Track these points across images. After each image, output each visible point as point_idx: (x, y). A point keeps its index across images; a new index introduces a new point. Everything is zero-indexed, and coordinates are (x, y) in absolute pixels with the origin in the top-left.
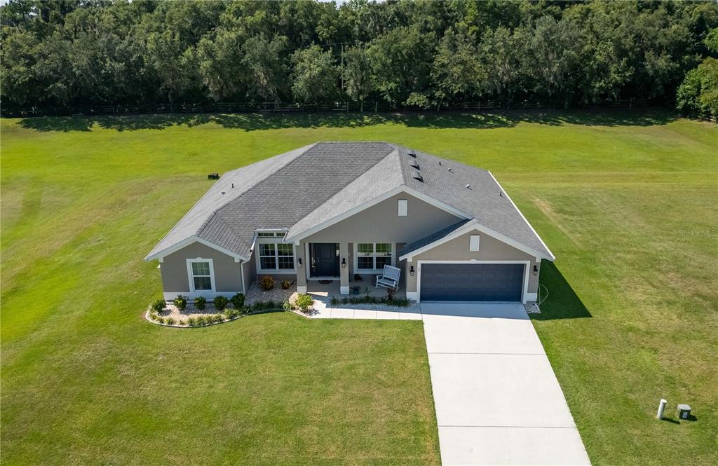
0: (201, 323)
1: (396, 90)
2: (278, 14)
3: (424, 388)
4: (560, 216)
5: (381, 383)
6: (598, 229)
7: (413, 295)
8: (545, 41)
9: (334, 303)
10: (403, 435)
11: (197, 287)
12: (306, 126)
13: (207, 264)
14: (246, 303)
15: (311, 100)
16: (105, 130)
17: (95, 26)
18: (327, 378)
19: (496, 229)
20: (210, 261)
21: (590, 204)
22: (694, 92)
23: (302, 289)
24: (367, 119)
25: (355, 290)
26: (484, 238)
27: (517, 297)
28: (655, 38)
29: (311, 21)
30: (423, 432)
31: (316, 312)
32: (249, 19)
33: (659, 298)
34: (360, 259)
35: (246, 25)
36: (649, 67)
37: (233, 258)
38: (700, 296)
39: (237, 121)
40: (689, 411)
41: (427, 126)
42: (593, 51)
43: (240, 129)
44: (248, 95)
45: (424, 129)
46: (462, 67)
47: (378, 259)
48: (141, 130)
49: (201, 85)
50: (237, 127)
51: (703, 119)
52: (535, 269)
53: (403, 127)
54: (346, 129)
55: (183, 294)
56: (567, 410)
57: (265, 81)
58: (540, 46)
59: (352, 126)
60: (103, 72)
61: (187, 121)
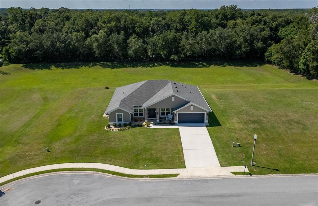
0: (121, 130)
1: (166, 54)
2: (120, 22)
3: (180, 142)
4: (218, 100)
5: (169, 142)
6: (228, 103)
7: (176, 122)
8: (219, 36)
9: (155, 124)
10: (175, 152)
11: (118, 121)
12: (133, 67)
13: (121, 115)
14: (132, 125)
15: (135, 57)
16: (57, 69)
17: (46, 26)
18: (156, 141)
19: (197, 104)
20: (122, 114)
21: (228, 96)
22: (270, 55)
23: (146, 121)
24: (156, 64)
25: (160, 121)
26: (194, 106)
27: (203, 122)
28: (257, 35)
29: (133, 25)
30: (180, 151)
31: (151, 127)
32: (109, 25)
33: (239, 121)
34: (161, 113)
35: (107, 27)
36: (256, 46)
37: (128, 113)
38: (249, 120)
39: (108, 65)
40: (239, 145)
41: (178, 67)
42: (236, 40)
43: (109, 68)
44: (111, 55)
45: (177, 68)
46: (190, 46)
47: (166, 113)
48: (71, 69)
49: (93, 52)
50: (108, 68)
51: (273, 65)
52: (207, 114)
53: (169, 67)
54: (148, 68)
55: (115, 123)
56: (213, 146)
57: (117, 50)
58: (218, 38)
59: (151, 67)
60: (56, 47)
61: (88, 65)
